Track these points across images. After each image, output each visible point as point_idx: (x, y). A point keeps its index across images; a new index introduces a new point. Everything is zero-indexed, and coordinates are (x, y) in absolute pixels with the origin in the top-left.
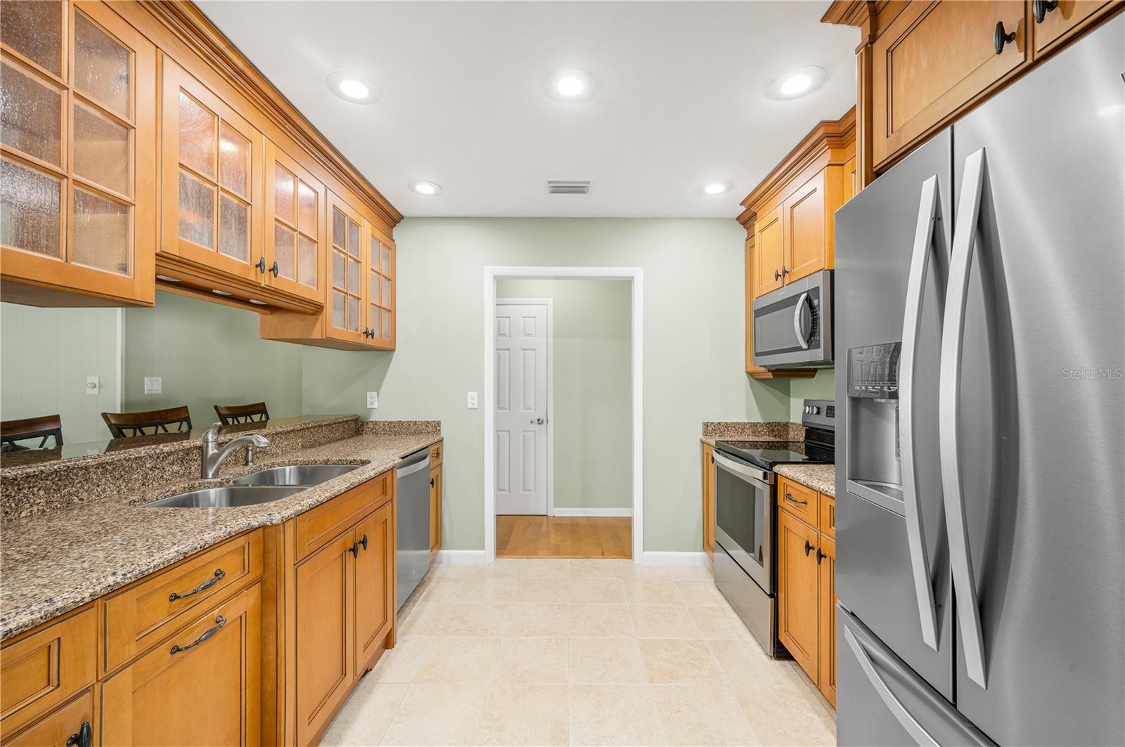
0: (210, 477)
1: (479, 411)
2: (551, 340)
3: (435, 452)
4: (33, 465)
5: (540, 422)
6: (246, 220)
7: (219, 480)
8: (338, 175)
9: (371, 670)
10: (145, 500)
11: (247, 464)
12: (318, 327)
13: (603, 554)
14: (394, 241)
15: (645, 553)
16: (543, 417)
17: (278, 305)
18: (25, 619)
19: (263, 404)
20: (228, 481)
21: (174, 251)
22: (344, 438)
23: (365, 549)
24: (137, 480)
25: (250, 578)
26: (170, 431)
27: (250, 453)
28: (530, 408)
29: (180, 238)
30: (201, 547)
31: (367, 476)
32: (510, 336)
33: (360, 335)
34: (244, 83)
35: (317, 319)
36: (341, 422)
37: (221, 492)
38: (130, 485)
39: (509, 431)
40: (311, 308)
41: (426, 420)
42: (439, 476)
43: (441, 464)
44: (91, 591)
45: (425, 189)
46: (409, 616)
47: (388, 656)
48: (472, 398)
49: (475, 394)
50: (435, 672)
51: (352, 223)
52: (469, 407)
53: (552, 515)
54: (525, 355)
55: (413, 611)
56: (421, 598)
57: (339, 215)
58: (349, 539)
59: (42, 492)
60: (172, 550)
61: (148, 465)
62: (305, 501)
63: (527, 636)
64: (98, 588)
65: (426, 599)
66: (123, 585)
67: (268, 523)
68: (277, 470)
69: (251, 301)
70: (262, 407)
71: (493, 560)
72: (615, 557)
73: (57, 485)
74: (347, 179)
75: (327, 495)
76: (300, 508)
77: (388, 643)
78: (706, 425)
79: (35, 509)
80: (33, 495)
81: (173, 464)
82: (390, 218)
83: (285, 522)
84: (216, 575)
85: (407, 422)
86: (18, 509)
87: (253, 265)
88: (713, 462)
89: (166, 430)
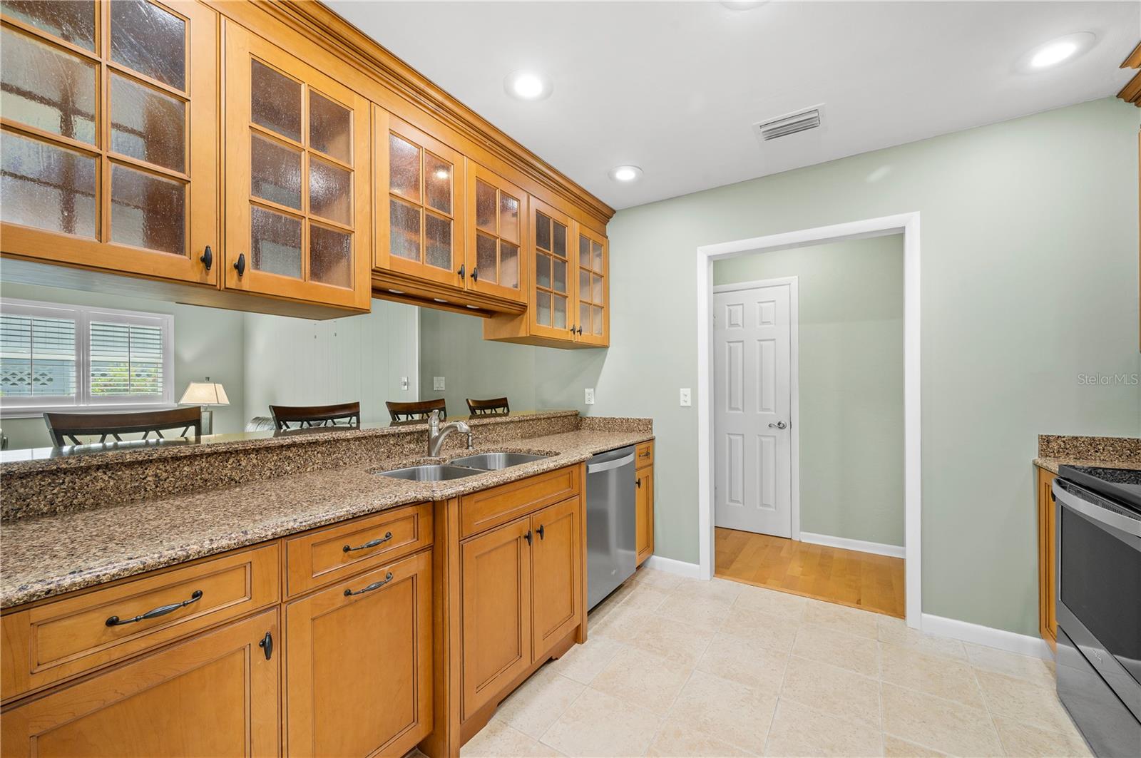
0: (434, 455)
1: (693, 409)
2: (795, 327)
3: (645, 451)
4: (314, 435)
5: (781, 426)
6: (450, 234)
7: (438, 458)
8: (542, 181)
9: (557, 659)
10: (382, 469)
11: (467, 448)
12: (523, 327)
13: (859, 602)
14: (607, 237)
15: (925, 615)
16: (785, 421)
17: (491, 309)
18: (224, 543)
19: (505, 399)
20: (444, 460)
21: (386, 266)
22: (563, 432)
23: (542, 538)
24: (383, 452)
25: (418, 545)
26: (415, 419)
27: (470, 438)
28: (769, 410)
29: (392, 255)
30: (368, 511)
31: (545, 467)
32: (743, 326)
33: (568, 332)
34: (446, 114)
35: (523, 318)
36: (560, 417)
37: (435, 469)
38: (378, 456)
39: (743, 435)
40: (514, 310)
41: (638, 418)
42: (650, 477)
43: (652, 465)
44: (273, 530)
45: (626, 175)
46: (607, 616)
47: (576, 650)
48: (685, 396)
49: (688, 391)
50: (613, 683)
51: (557, 224)
52: (682, 405)
53: (798, 540)
54: (761, 347)
55: (611, 612)
56: (623, 601)
57: (542, 219)
58: (525, 525)
59: (319, 455)
60: (345, 509)
61: (392, 442)
62: (470, 484)
63: (724, 677)
64: (279, 530)
65: (627, 603)
66: (299, 531)
67: (430, 499)
68: (490, 456)
69: (468, 306)
70: (504, 402)
71: (709, 579)
72: (878, 610)
73: (329, 451)
74: (551, 182)
75: (495, 480)
76: (463, 489)
77: (578, 636)
78: (1046, 440)
79: (316, 466)
80: (314, 456)
81: (410, 443)
82: (601, 214)
83: (449, 499)
84: (386, 537)
85: (620, 419)
86: (305, 466)
87: (456, 272)
88: (1054, 500)
89: (413, 418)
